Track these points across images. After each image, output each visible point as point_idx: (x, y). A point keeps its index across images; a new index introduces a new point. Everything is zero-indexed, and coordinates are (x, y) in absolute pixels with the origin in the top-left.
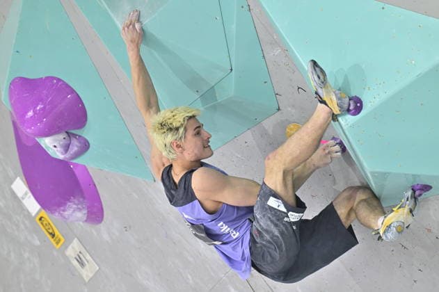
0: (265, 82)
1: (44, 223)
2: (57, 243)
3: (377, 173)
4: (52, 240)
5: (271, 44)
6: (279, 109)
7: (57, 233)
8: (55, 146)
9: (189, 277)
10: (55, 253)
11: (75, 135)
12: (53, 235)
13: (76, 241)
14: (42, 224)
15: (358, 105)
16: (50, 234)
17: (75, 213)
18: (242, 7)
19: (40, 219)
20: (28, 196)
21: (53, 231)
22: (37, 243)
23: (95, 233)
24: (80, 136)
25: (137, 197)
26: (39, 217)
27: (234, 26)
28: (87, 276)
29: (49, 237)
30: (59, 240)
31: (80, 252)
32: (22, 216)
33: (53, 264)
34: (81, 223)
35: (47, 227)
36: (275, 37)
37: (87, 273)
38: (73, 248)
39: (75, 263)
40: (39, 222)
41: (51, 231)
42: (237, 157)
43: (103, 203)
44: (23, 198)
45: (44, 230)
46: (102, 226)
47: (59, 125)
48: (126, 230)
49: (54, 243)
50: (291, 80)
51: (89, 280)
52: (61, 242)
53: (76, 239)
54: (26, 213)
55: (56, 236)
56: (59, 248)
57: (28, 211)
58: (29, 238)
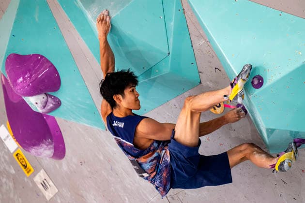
0: (192, 64)
1: (20, 158)
2: (28, 172)
3: (270, 129)
4: (24, 170)
5: (198, 37)
6: (200, 83)
7: (29, 165)
8: (37, 103)
9: (127, 199)
10: (26, 180)
11: (51, 96)
12: (25, 167)
13: (42, 171)
14: (18, 158)
15: (261, 81)
16: (23, 165)
17: (45, 152)
18: (179, 10)
19: (17, 155)
20: (9, 138)
21: (26, 163)
22: (13, 171)
23: (57, 166)
24: (54, 97)
25: (92, 141)
26: (16, 153)
27: (172, 24)
28: (49, 196)
29: (23, 168)
30: (30, 170)
31: (45, 179)
32: (3, 152)
33: (23, 187)
34: (48, 159)
35: (21, 161)
36: (201, 32)
37: (49, 194)
38: (40, 176)
39: (41, 187)
40: (16, 158)
41: (24, 164)
42: (168, 115)
43: (66, 145)
44: (5, 140)
45: (19, 163)
46: (63, 161)
47: (41, 88)
48: (81, 165)
49: (26, 172)
50: (210, 63)
51: (50, 200)
52: (31, 172)
53: (43, 170)
54: (6, 151)
55: (28, 167)
56: (30, 176)
57: (8, 149)
58: (7, 168)
